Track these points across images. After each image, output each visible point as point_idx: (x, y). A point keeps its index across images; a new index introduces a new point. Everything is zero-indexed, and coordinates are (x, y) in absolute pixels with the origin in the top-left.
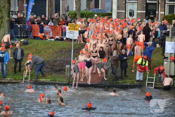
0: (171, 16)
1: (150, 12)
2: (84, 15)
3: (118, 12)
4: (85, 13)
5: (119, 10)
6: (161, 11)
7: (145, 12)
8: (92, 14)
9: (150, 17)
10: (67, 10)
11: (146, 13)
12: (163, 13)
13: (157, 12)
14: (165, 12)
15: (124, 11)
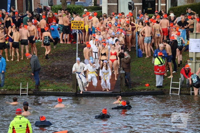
0: (178, 9)
1: (148, 4)
2: (71, 10)
3: (108, 6)
4: (71, 8)
5: (110, 3)
6: (162, 2)
7: (141, 4)
8: (80, 9)
9: (148, 10)
10: (51, 4)
11: (143, 5)
12: (165, 5)
13: (156, 4)
14: (166, 3)
15: (117, 4)
